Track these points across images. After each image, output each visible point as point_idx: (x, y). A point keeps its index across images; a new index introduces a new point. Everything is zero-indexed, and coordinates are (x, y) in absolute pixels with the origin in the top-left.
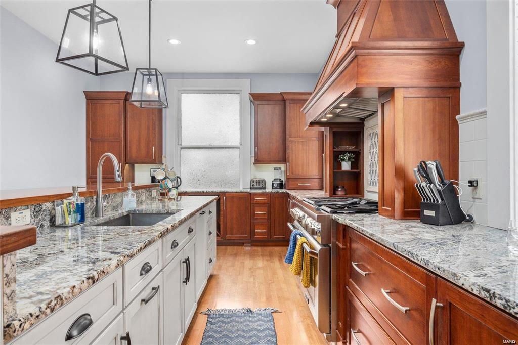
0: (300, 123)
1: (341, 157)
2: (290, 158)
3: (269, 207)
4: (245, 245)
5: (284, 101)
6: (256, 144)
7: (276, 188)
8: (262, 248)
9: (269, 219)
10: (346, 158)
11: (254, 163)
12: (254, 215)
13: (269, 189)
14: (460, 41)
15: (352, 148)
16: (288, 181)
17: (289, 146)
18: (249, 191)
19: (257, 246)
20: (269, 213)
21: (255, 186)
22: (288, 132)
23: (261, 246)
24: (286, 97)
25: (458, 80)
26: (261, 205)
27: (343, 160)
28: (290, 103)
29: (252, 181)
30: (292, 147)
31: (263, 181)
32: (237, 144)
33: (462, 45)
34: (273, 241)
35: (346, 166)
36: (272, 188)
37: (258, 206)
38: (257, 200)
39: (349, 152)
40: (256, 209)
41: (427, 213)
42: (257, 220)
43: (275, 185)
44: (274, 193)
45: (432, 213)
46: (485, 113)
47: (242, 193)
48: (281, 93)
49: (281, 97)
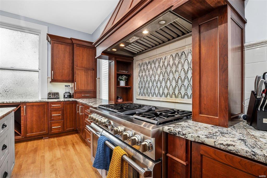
0: (83, 58)
1: (120, 77)
2: (77, 80)
3: (63, 111)
4: (43, 138)
5: (73, 44)
6: (52, 69)
7: (66, 98)
8: (58, 138)
9: (63, 118)
11: (50, 82)
12: (51, 116)
13: (62, 99)
15: (125, 72)
16: (75, 94)
17: (76, 72)
18: (47, 100)
19: (54, 137)
20: (63, 114)
21: (52, 97)
22: (75, 63)
23: (57, 137)
24: (74, 41)
26: (56, 110)
27: (122, 80)
28: (77, 46)
29: (49, 94)
30: (78, 73)
31: (57, 94)
32: (37, 68)
34: (65, 132)
35: (122, 84)
36: (64, 98)
37: (55, 111)
38: (53, 106)
39: (125, 75)
40: (53, 112)
42: (53, 120)
43: (66, 96)
44: (66, 101)
47: (40, 102)
48: (71, 39)
49: (70, 41)
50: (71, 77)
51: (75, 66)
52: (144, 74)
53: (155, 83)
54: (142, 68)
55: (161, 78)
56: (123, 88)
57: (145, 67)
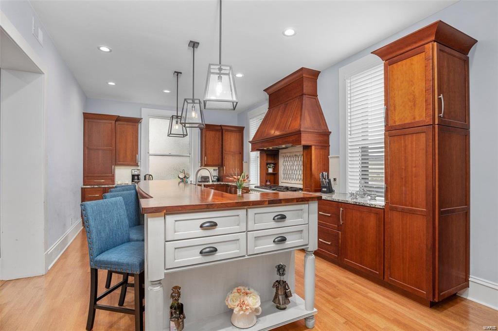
1: (269, 166)
2: (226, 164)
5: (222, 130)
6: (206, 155)
7: (215, 181)
10: (271, 167)
11: (200, 166)
13: (211, 183)
14: (330, 131)
15: (273, 162)
17: (225, 157)
22: (224, 149)
24: (223, 128)
25: (329, 144)
27: (270, 167)
28: (226, 132)
31: (207, 177)
33: (331, 132)
35: (270, 170)
39: (272, 164)
41: (323, 189)
45: (325, 189)
46: (339, 157)
48: (221, 126)
49: (220, 128)
50: (220, 161)
51: (224, 151)
52: (286, 164)
53: (293, 171)
54: (285, 159)
55: (297, 168)
56: (271, 174)
57: (288, 159)
